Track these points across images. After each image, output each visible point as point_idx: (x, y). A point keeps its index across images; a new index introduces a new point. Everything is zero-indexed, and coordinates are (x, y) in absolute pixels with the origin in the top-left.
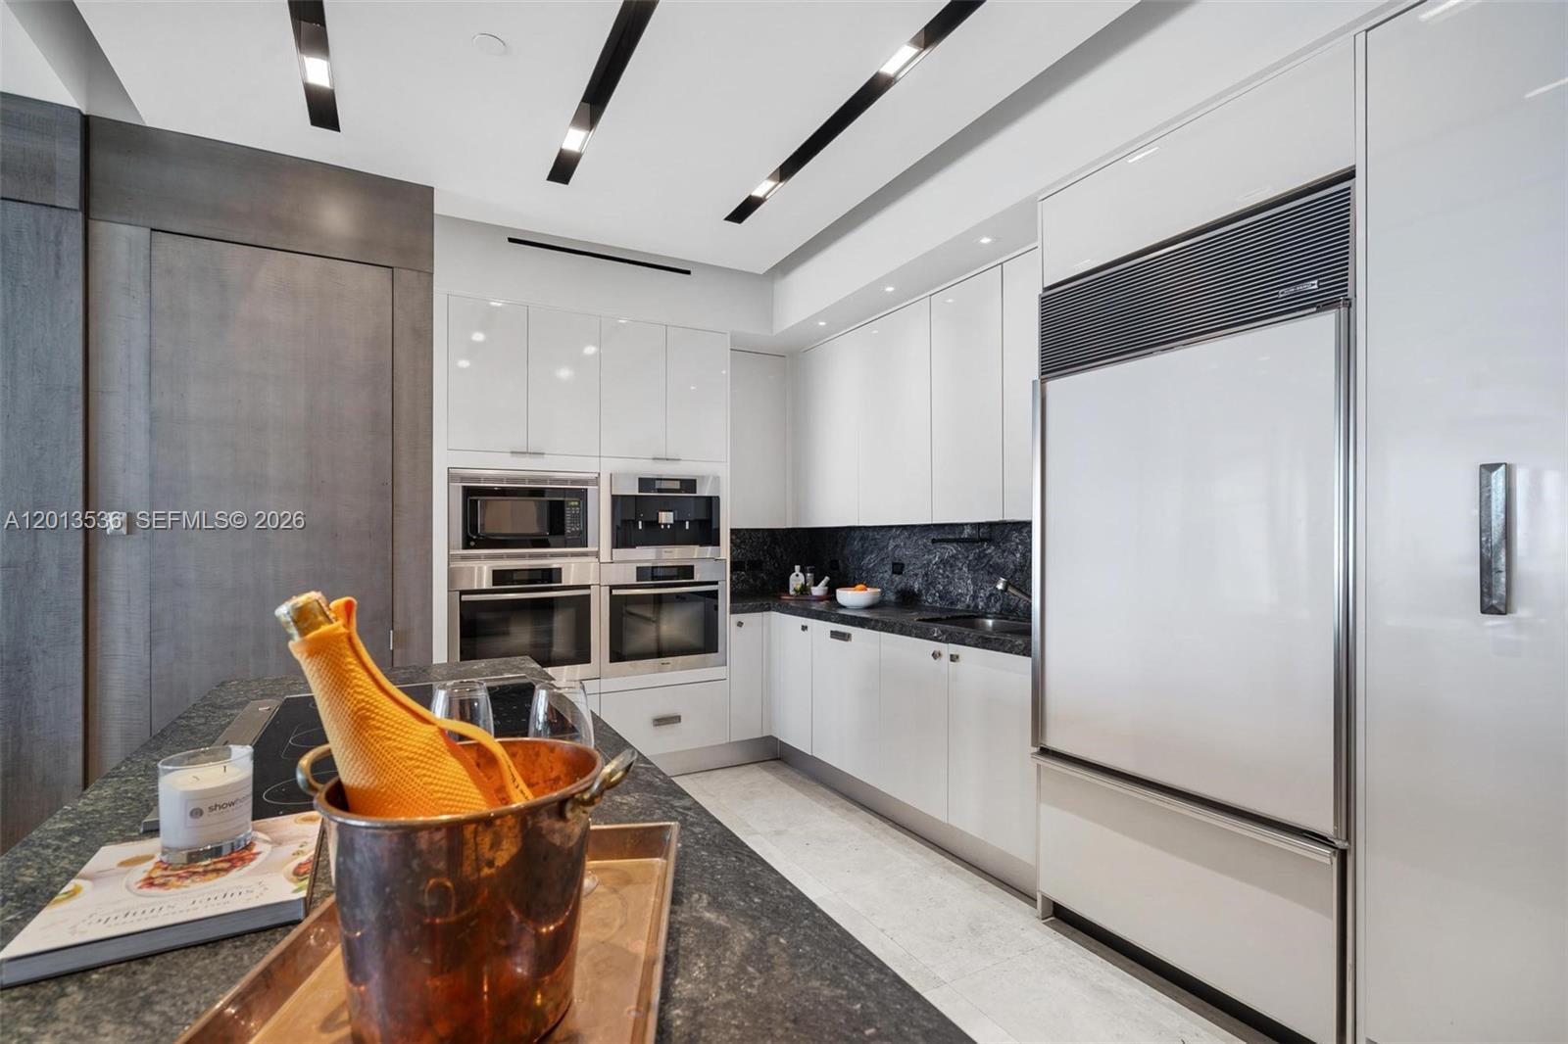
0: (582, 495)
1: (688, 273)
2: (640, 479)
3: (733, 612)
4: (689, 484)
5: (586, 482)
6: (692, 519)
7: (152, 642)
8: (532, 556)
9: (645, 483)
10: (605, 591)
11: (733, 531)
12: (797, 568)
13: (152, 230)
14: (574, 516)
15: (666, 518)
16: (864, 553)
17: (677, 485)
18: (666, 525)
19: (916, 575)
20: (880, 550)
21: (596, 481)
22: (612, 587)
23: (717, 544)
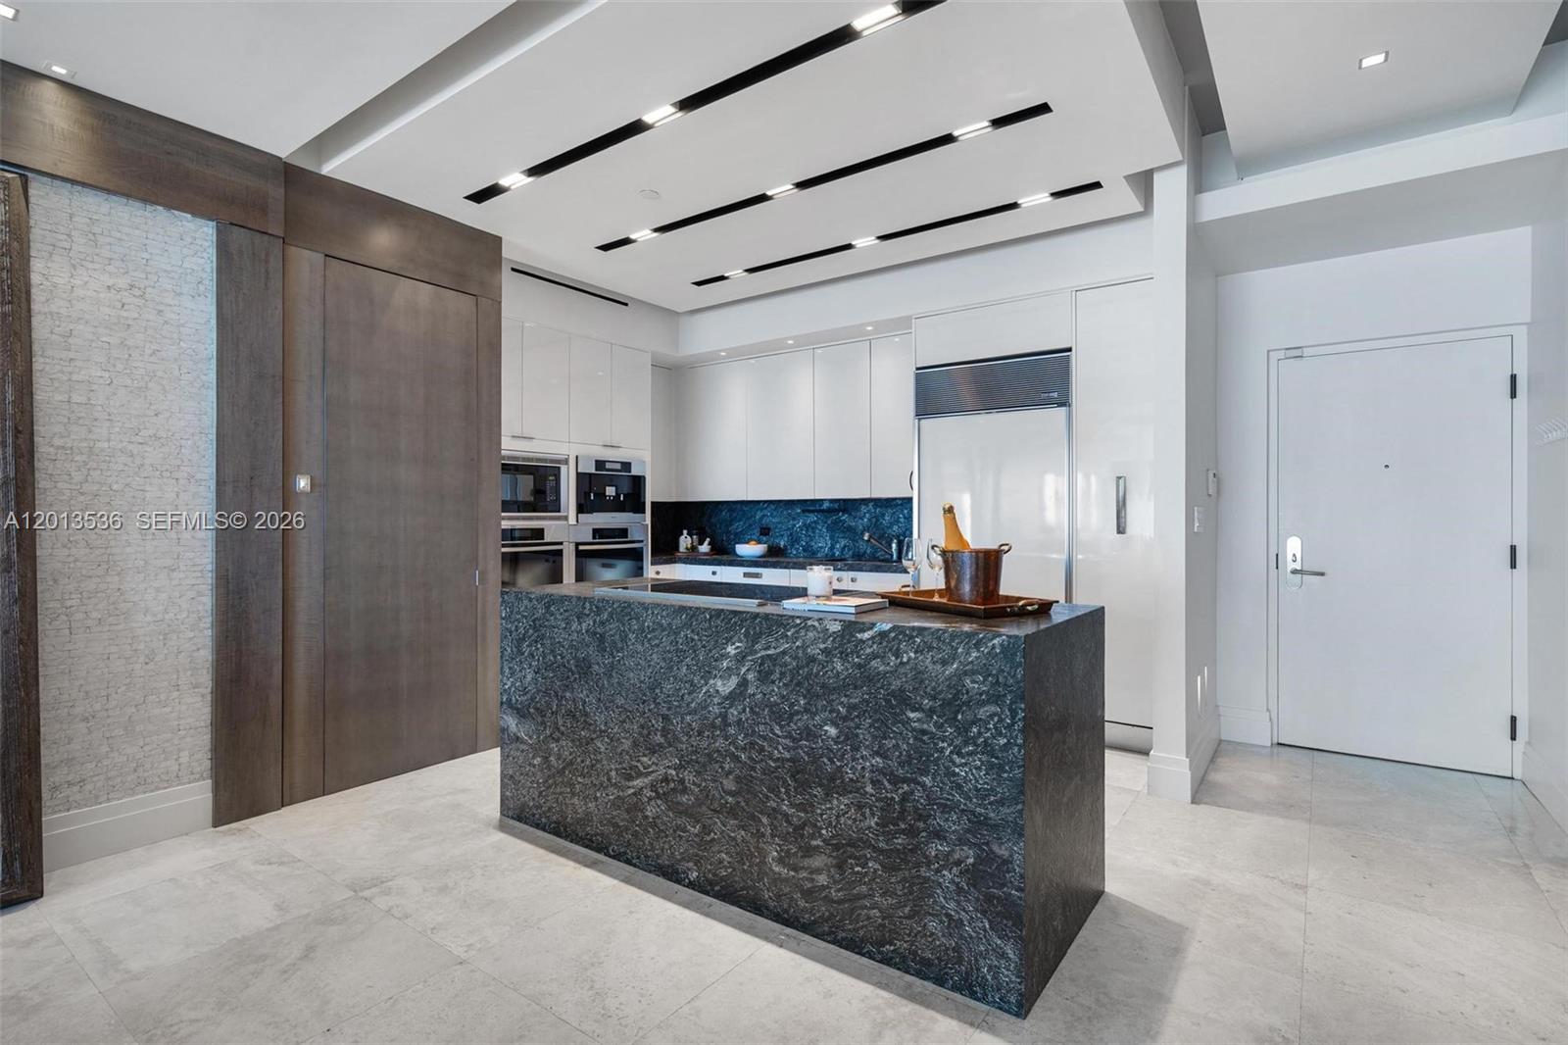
0: (557, 472)
1: (626, 304)
2: (597, 461)
3: (653, 563)
4: (627, 466)
5: (559, 461)
6: (626, 492)
7: (326, 577)
8: (524, 518)
9: (600, 464)
10: (572, 547)
11: (652, 503)
12: (685, 532)
13: (326, 255)
14: (551, 488)
15: (610, 491)
16: (731, 521)
17: (618, 466)
18: (610, 496)
19: (782, 535)
20: (748, 519)
21: (566, 462)
22: (577, 544)
23: (644, 513)
